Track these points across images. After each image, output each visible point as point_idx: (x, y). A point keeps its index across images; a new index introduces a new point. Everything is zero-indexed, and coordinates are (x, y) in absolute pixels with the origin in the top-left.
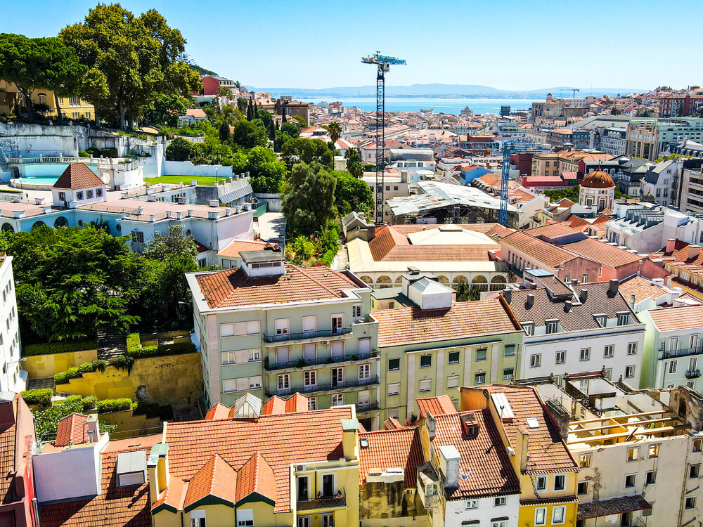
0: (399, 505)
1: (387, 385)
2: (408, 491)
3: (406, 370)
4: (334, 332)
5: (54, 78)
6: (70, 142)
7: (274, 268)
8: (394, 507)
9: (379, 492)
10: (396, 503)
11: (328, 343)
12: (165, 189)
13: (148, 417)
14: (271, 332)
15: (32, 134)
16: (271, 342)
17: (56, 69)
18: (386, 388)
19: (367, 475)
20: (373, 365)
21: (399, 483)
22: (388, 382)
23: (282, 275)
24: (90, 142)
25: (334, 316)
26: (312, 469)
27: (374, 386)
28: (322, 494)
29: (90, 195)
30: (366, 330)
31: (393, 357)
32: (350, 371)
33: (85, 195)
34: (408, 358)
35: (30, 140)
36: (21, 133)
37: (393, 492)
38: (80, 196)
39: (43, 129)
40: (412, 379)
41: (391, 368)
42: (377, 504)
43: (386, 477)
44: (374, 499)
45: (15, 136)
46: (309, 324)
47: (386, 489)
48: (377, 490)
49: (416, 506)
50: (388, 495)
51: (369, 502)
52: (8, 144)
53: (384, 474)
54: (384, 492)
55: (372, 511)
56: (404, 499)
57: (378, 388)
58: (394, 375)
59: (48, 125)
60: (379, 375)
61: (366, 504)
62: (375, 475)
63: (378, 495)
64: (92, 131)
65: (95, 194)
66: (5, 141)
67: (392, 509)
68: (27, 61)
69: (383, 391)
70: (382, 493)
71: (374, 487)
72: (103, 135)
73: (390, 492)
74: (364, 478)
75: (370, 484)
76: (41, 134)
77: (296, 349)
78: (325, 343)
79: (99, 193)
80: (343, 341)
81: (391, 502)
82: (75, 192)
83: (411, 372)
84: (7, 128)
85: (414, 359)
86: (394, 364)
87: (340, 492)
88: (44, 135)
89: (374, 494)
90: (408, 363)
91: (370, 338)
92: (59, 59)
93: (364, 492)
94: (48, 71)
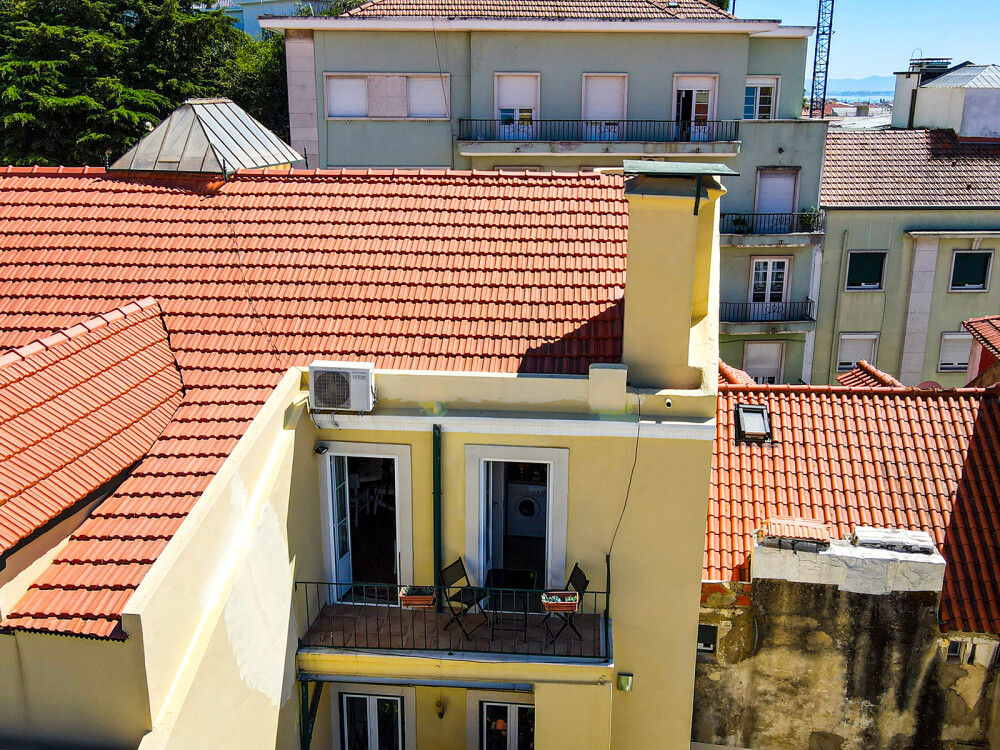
0: (901, 704)
1: (835, 335)
2: (954, 648)
3: (901, 292)
4: (681, 136)
8: (874, 713)
9: (807, 632)
10: (889, 697)
18: (834, 346)
19: (753, 544)
20: (800, 257)
21: (915, 601)
22: (843, 325)
25: (686, 84)
26: (413, 410)
27: (796, 328)
28: (476, 578)
30: (786, 142)
31: (867, 244)
34: (913, 251)
37: (881, 639)
40: (918, 324)
41: (854, 281)
42: (795, 687)
43: (849, 564)
44: (780, 661)
47: (844, 620)
48: (799, 622)
49: (986, 723)
50: (850, 653)
51: (756, 673)
53: (840, 549)
54: (833, 634)
55: (767, 715)
56: (931, 681)
57: (810, 337)
58: (863, 304)
60: (814, 296)
61: (737, 679)
62: (796, 545)
63: (803, 643)
67: (865, 722)
69: (823, 354)
70: (823, 637)
71: (785, 602)
73: (864, 640)
74: (739, 560)
75: (769, 588)
81: (866, 687)
83: (920, 301)
85: (932, 260)
86: (866, 269)
87: (579, 580)
89: (782, 637)
90: (911, 271)
91: (794, 170)
93: (734, 620)
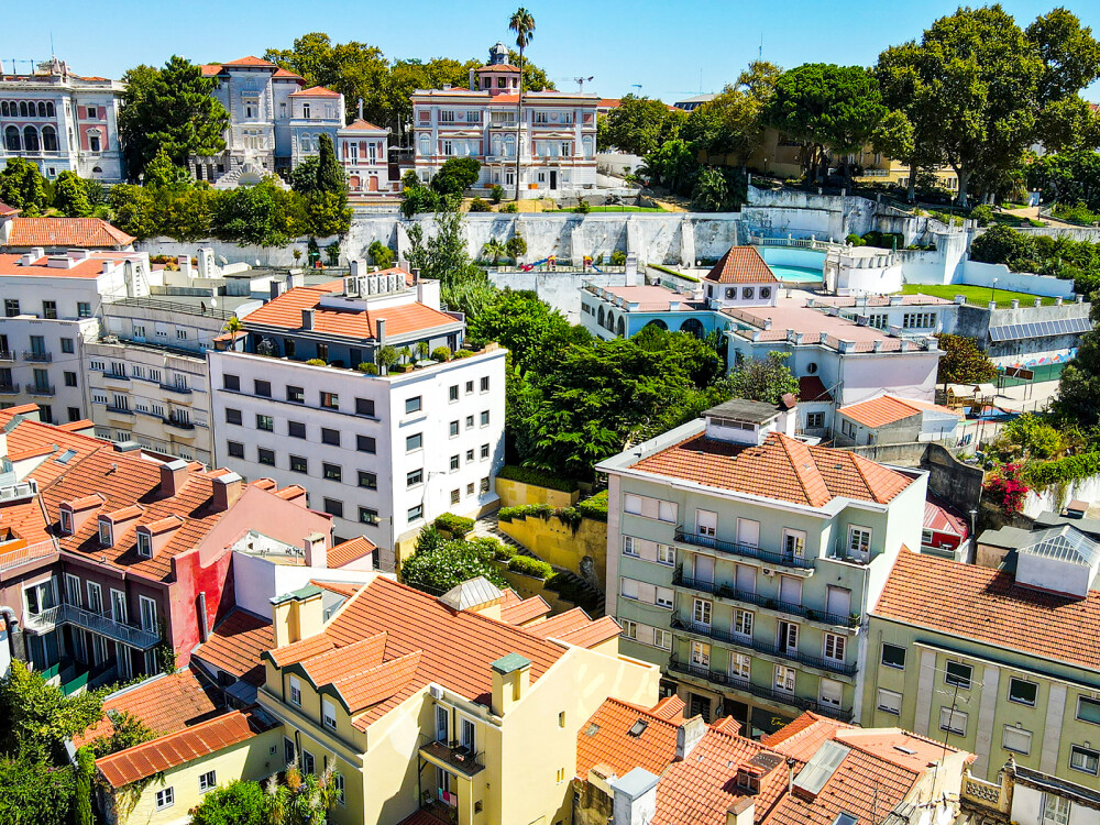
1: (876, 688)
3: (916, 676)
4: (789, 561)
5: (828, 126)
6: (838, 219)
7: (744, 431)
11: (772, 574)
12: (893, 303)
13: (560, 598)
14: (690, 528)
15: (793, 205)
16: (687, 542)
17: (835, 113)
18: (876, 694)
23: (754, 445)
24: (874, 222)
25: (789, 533)
26: (450, 701)
29: (748, 294)
30: (842, 575)
31: (895, 642)
32: (811, 637)
33: (739, 293)
34: (921, 654)
35: (789, 214)
36: (779, 203)
38: (732, 294)
39: (808, 199)
40: (925, 698)
41: (885, 659)
45: (771, 206)
46: (749, 533)
52: (758, 217)
59: (816, 193)
60: (860, 663)
62: (599, 774)
64: (881, 206)
65: (757, 293)
66: (754, 213)
68: (801, 102)
69: (869, 697)
71: (595, 794)
72: (893, 213)
75: (591, 786)
76: (804, 206)
77: (722, 567)
78: (767, 572)
79: (765, 293)
80: (801, 579)
82: (723, 287)
83: (925, 684)
84: (761, 196)
85: (931, 660)
86: (893, 655)
88: (807, 208)
90: (920, 664)
91: (848, 591)
92: (845, 99)
94: (823, 115)
